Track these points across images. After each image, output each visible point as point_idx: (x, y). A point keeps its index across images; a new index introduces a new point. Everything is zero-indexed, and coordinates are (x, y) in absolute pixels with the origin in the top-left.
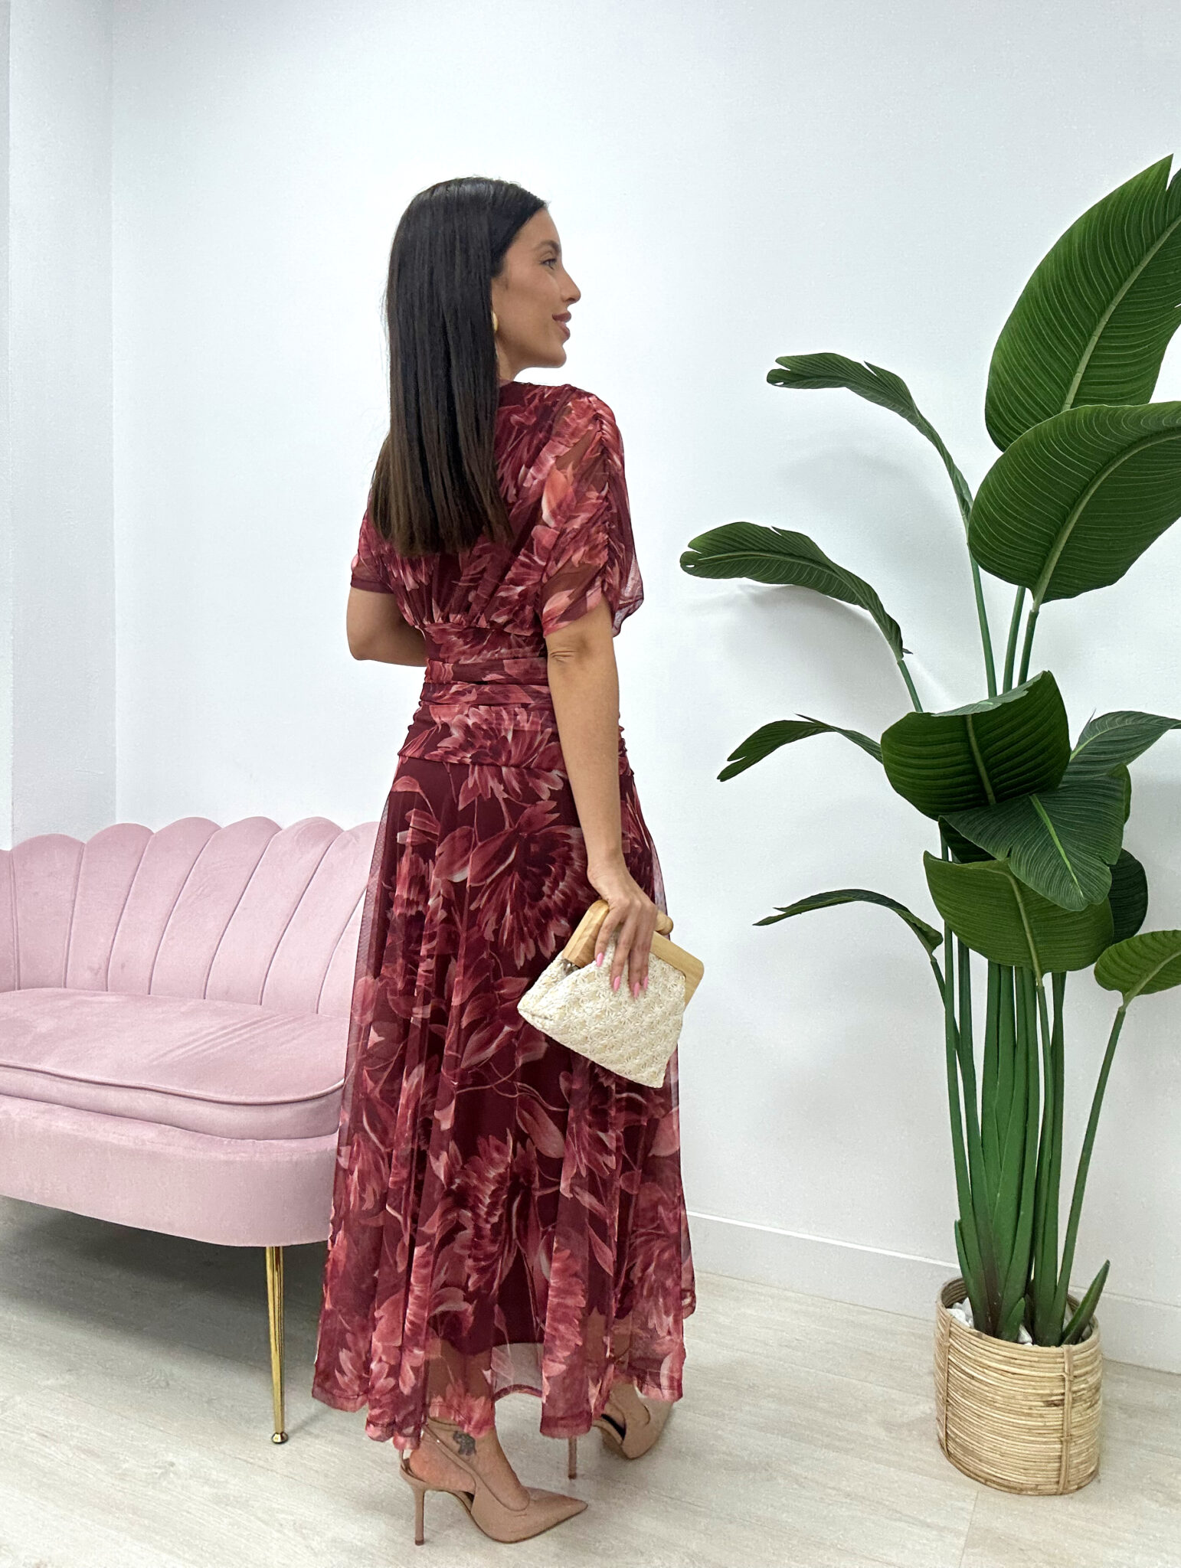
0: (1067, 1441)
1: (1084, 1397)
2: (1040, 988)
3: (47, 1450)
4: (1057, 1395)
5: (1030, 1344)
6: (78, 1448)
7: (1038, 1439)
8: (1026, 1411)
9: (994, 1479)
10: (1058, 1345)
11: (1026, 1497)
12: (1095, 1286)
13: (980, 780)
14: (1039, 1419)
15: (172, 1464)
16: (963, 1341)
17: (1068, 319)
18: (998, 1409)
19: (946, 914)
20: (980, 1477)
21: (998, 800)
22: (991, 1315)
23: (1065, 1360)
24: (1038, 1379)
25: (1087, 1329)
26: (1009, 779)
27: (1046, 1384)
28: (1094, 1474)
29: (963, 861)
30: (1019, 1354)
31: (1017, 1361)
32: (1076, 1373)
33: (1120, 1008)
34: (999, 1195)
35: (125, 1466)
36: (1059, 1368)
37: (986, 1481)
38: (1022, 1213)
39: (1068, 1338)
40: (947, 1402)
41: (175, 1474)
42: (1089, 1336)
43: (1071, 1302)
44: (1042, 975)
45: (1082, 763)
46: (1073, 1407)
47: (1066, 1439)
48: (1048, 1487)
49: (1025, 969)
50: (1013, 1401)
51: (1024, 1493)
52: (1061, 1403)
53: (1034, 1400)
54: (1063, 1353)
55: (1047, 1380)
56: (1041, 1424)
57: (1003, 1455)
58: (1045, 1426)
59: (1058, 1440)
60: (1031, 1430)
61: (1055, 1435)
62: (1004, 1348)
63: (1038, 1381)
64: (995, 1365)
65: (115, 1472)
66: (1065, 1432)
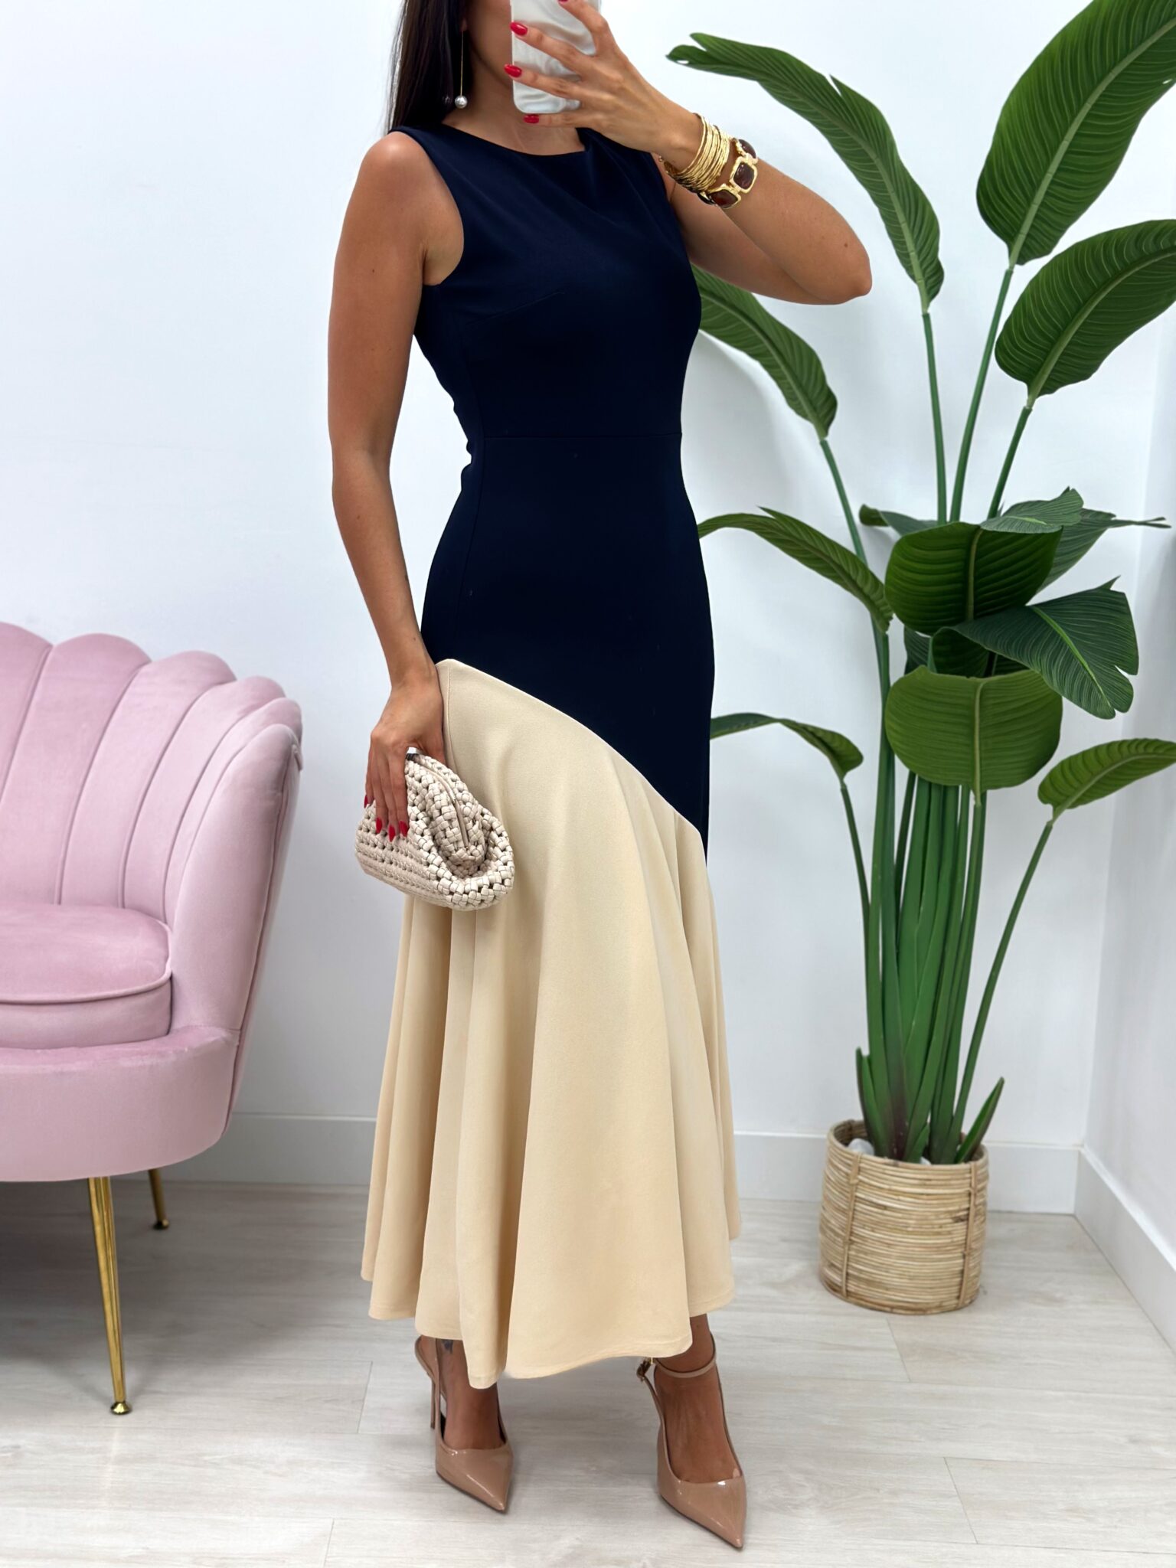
4: (963, 1210)
7: (945, 1257)
8: (936, 1230)
9: (902, 1305)
11: (929, 1317)
14: (949, 1236)
18: (908, 1233)
23: (973, 1174)
24: (950, 1197)
27: (954, 1201)
30: (933, 1174)
31: (933, 1182)
32: (980, 1186)
33: (1048, 822)
36: (966, 1184)
46: (975, 1221)
47: (967, 1252)
48: (952, 1302)
50: (925, 1222)
51: (929, 1312)
52: (966, 1219)
53: (945, 1218)
54: (970, 1169)
55: (955, 1196)
56: (949, 1241)
57: (911, 1278)
58: (952, 1242)
59: (960, 1255)
60: (939, 1249)
61: (960, 1250)
62: (919, 1171)
63: (950, 1199)
64: (910, 1190)
66: (968, 1246)
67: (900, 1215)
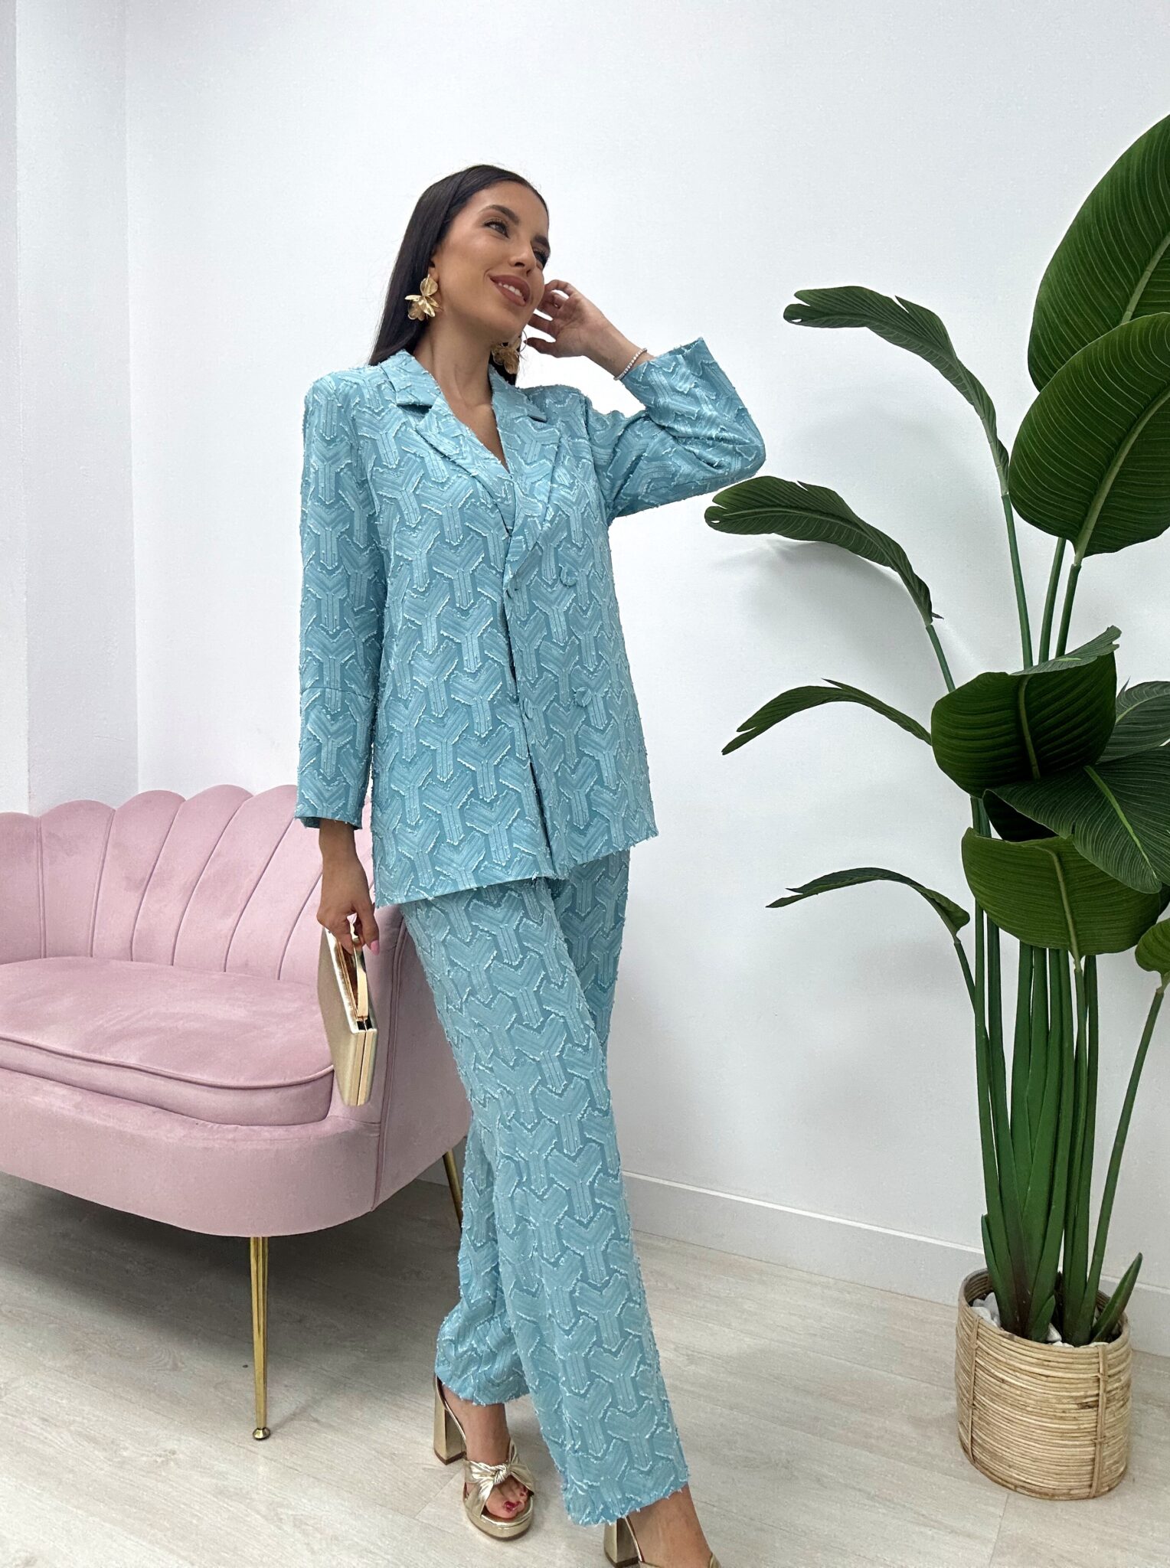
0: (1101, 1444)
1: (1116, 1397)
3: (46, 1434)
4: (1091, 1396)
5: (1060, 1343)
6: (80, 1434)
7: (1071, 1443)
8: (1060, 1415)
9: (1025, 1485)
10: (1089, 1342)
11: (1057, 1503)
12: (1129, 1277)
13: (1025, 751)
14: (1074, 1422)
15: (174, 1453)
16: (990, 1342)
17: (1121, 251)
18: (1027, 1412)
19: (977, 893)
20: (1009, 1483)
22: (1020, 1313)
23: (1101, 1360)
24: (1072, 1381)
26: (1056, 748)
27: (1079, 1386)
28: (1122, 1478)
29: (1013, 840)
30: (1049, 1355)
31: (1051, 1364)
32: (1111, 1372)
35: (125, 1454)
36: (1093, 1369)
37: (1016, 1488)
38: (1053, 1207)
40: (973, 1405)
41: (177, 1464)
42: (1120, 1334)
46: (1107, 1408)
47: (1098, 1440)
48: (1082, 1491)
50: (1044, 1404)
51: (1057, 1498)
52: (1096, 1404)
53: (1068, 1403)
54: (1097, 1354)
55: (1082, 1381)
56: (1076, 1427)
57: (1035, 1460)
58: (1079, 1429)
59: (1091, 1442)
60: (1063, 1434)
61: (1089, 1438)
62: (1036, 1350)
63: (1072, 1383)
64: (1027, 1368)
65: (115, 1460)
66: (1099, 1434)
67: (1018, 1392)
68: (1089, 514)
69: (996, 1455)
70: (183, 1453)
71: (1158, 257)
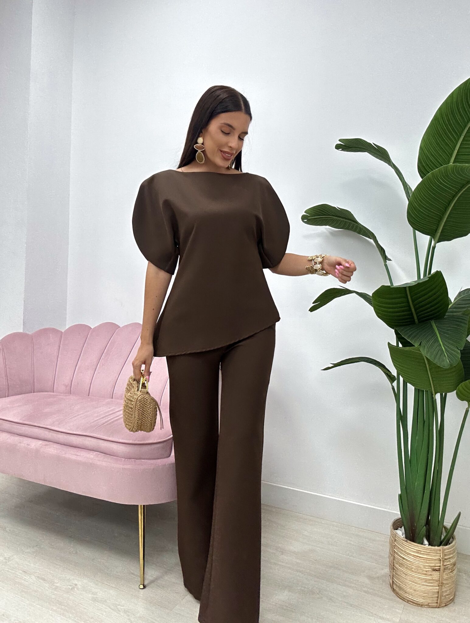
0: (441, 586)
1: (448, 568)
2: (434, 399)
3: (25, 577)
4: (437, 566)
5: (427, 545)
6: (38, 577)
7: (429, 584)
8: (424, 573)
9: (411, 600)
10: (439, 546)
11: (424, 608)
12: (455, 522)
13: (412, 314)
14: (430, 576)
15: (76, 585)
16: (400, 543)
17: (452, 129)
18: (412, 571)
19: (396, 367)
20: (405, 599)
21: (419, 322)
22: (412, 533)
23: (441, 552)
25: (451, 540)
26: (424, 314)
27: (433, 562)
28: (452, 600)
29: (404, 347)
30: (422, 549)
31: (422, 552)
32: (446, 557)
33: (467, 408)
34: (416, 484)
35: (56, 585)
36: (439, 555)
37: (408, 601)
38: (425, 491)
39: (443, 543)
40: (393, 568)
41: (78, 589)
42: (451, 543)
43: (445, 528)
44: (435, 394)
45: (455, 308)
46: (444, 572)
47: (441, 585)
48: (433, 604)
49: (429, 392)
50: (419, 568)
51: (423, 606)
52: (439, 570)
53: (428, 568)
54: (440, 550)
55: (433, 560)
56: (431, 578)
57: (415, 590)
58: (433, 579)
59: (437, 585)
60: (426, 580)
61: (436, 583)
62: (416, 547)
63: (429, 561)
64: (413, 553)
65: (53, 587)
66: (441, 581)
67: (409, 563)
68: (439, 226)
69: (401, 588)
70: (80, 585)
71: (466, 131)
